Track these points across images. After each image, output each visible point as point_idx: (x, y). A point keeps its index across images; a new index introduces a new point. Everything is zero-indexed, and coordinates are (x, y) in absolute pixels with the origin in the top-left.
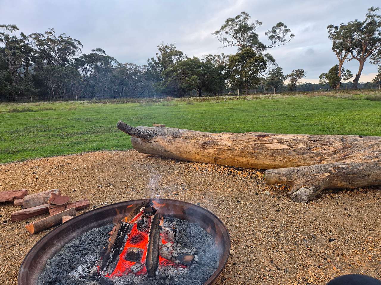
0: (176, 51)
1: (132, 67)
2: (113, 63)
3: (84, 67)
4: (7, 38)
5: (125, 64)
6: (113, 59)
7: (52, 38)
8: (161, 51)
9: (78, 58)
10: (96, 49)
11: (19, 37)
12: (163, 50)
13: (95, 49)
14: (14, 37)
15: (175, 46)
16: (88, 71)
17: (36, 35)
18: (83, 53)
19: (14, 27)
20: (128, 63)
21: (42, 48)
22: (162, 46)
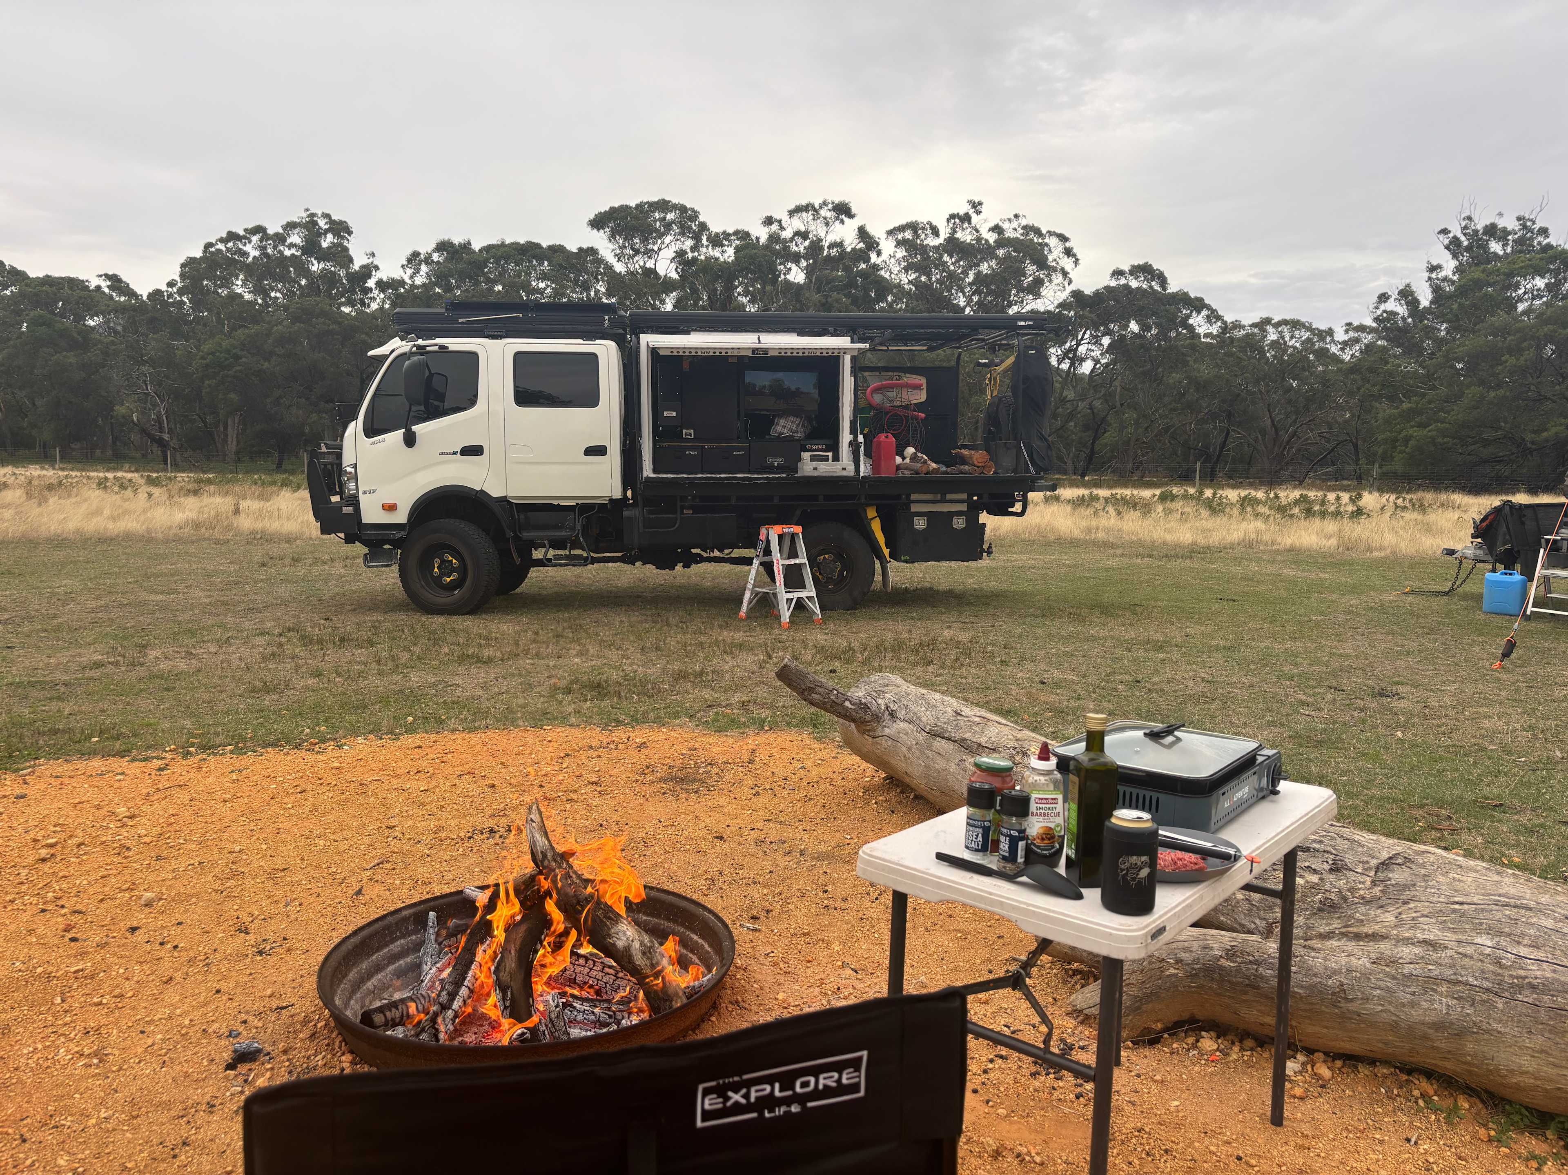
0: (1549, 246)
1: (1292, 337)
2: (1198, 322)
3: (1067, 345)
4: (816, 247)
5: (1254, 325)
6: (1198, 305)
7: (965, 236)
8: (1455, 256)
9: (1051, 308)
10: (1133, 267)
11: (851, 241)
12: (1469, 249)
13: (1126, 268)
14: (839, 245)
15: (1543, 225)
16: (1082, 360)
17: (913, 226)
18: (1073, 287)
19: (843, 210)
20: (1271, 319)
21: (923, 278)
22: (1466, 227)
